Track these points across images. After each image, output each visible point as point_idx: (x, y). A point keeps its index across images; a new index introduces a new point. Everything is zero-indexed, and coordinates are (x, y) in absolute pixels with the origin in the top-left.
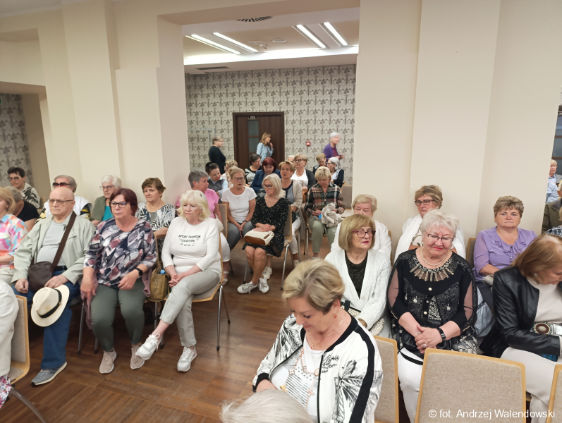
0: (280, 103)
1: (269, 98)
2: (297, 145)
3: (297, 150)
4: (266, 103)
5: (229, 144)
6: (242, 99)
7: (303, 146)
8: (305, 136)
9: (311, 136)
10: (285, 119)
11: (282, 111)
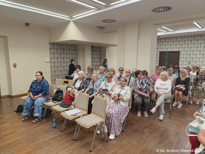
0: (179, 48)
1: (175, 46)
2: (185, 63)
3: (184, 65)
4: (173, 48)
5: (157, 62)
6: (164, 47)
7: (187, 63)
8: (188, 59)
9: (191, 60)
10: (180, 53)
11: (179, 51)
